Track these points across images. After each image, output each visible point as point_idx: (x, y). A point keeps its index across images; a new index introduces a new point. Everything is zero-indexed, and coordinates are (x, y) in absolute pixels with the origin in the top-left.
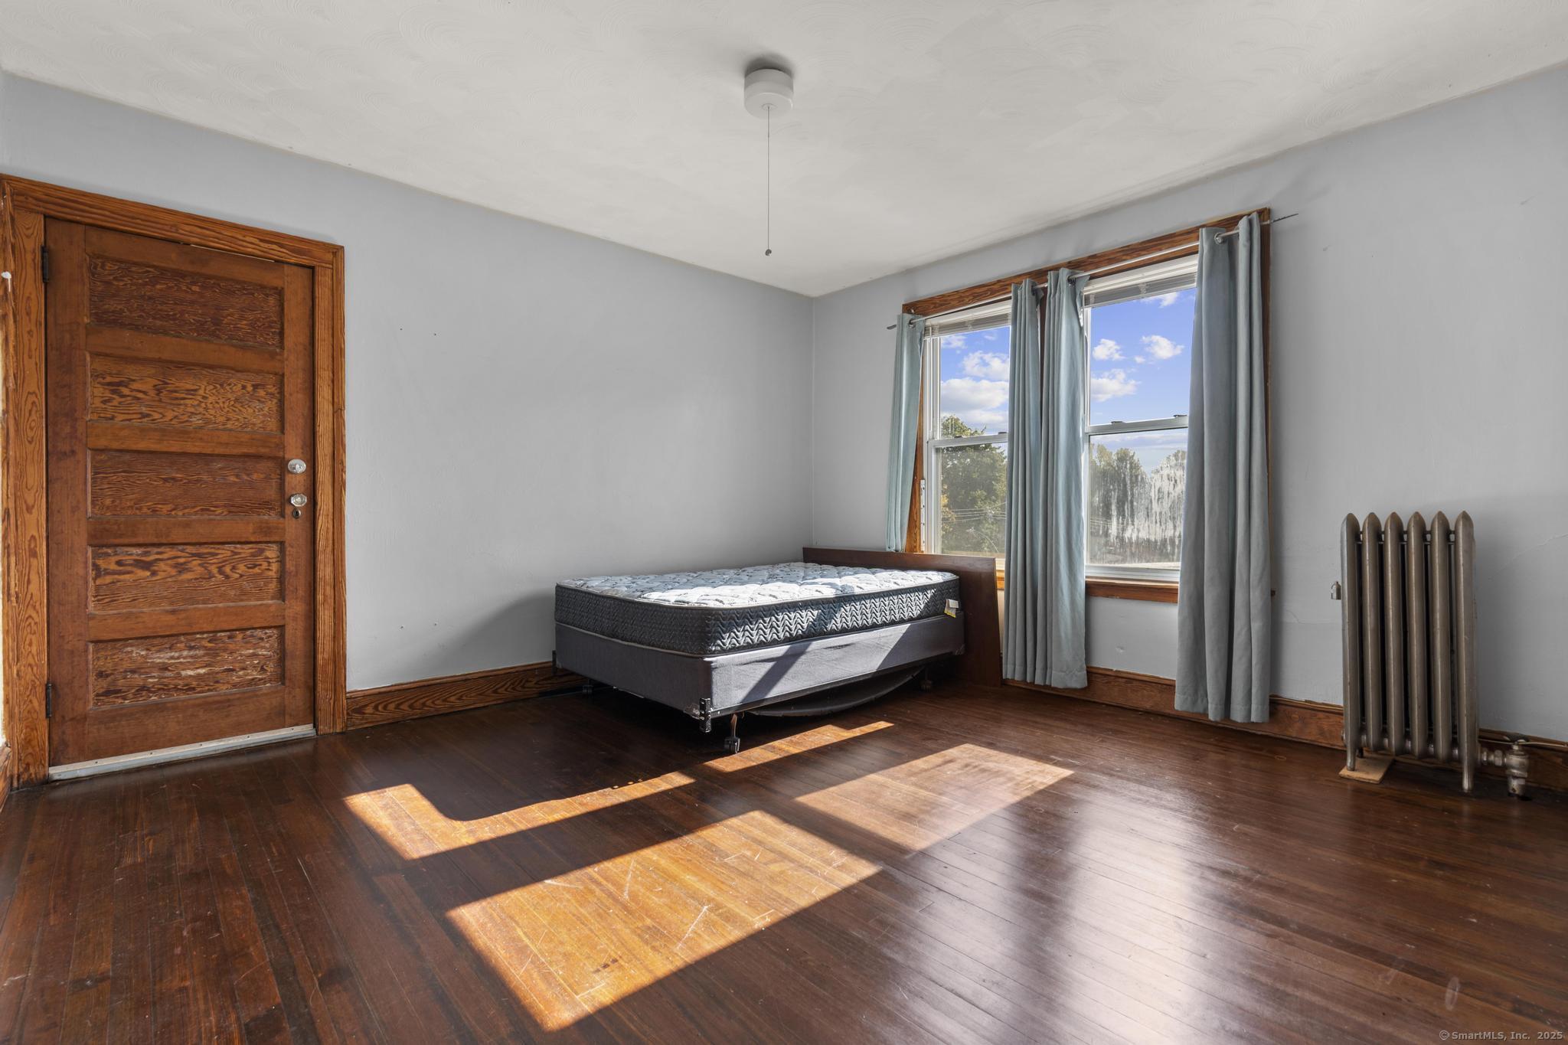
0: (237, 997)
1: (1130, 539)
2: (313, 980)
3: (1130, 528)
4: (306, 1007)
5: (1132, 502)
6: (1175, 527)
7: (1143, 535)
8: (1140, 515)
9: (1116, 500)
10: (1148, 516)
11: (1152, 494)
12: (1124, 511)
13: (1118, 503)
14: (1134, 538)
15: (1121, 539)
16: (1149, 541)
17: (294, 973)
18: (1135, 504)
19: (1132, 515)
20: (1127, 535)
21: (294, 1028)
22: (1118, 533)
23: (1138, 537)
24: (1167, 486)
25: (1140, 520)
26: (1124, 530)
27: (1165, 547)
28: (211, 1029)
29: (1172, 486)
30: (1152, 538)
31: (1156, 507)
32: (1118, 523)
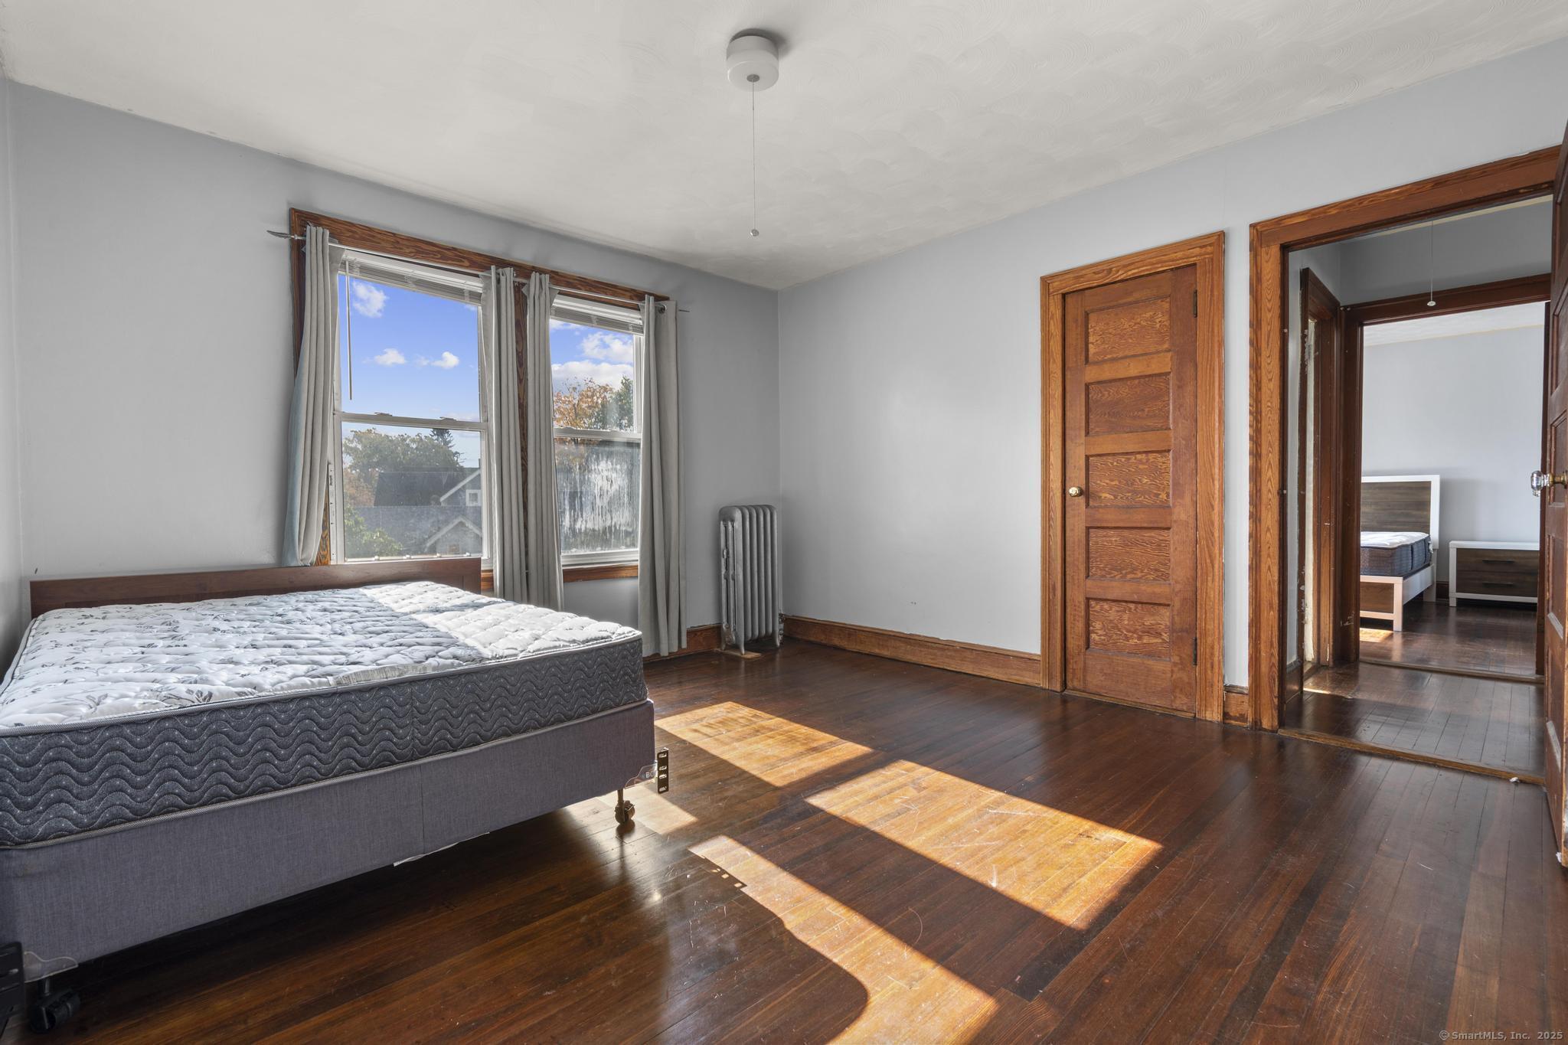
0: (1305, 1012)
1: (580, 530)
2: (1238, 973)
3: (580, 520)
4: (1263, 958)
5: (581, 498)
6: (612, 519)
7: (590, 525)
8: (588, 509)
9: (568, 496)
10: (593, 509)
11: (596, 492)
12: (575, 505)
13: (570, 498)
14: (583, 529)
15: (572, 529)
16: (594, 530)
17: (1246, 989)
18: (583, 499)
19: (581, 510)
20: (578, 526)
21: (1285, 952)
22: (571, 525)
23: (586, 527)
24: (606, 486)
25: (587, 513)
26: (575, 521)
27: (606, 535)
28: (1343, 1003)
29: (609, 486)
30: (596, 528)
31: (598, 502)
32: (570, 514)
